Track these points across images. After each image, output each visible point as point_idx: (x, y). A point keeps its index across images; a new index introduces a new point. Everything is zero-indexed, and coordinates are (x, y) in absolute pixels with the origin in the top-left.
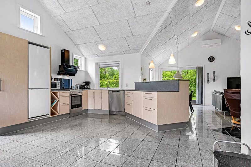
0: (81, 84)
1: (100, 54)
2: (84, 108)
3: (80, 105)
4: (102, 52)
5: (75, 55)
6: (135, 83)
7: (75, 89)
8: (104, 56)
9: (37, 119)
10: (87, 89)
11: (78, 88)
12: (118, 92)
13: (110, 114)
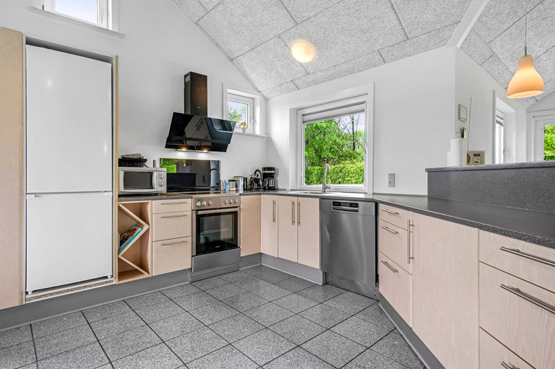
0: (249, 174)
1: (300, 79)
2: (245, 250)
3: (232, 244)
4: (305, 69)
5: (229, 90)
6: (426, 170)
7: (227, 190)
8: (315, 83)
9: (62, 292)
10: (264, 189)
11: (237, 186)
12: (351, 205)
13: (326, 283)
